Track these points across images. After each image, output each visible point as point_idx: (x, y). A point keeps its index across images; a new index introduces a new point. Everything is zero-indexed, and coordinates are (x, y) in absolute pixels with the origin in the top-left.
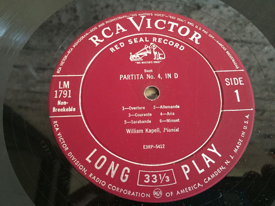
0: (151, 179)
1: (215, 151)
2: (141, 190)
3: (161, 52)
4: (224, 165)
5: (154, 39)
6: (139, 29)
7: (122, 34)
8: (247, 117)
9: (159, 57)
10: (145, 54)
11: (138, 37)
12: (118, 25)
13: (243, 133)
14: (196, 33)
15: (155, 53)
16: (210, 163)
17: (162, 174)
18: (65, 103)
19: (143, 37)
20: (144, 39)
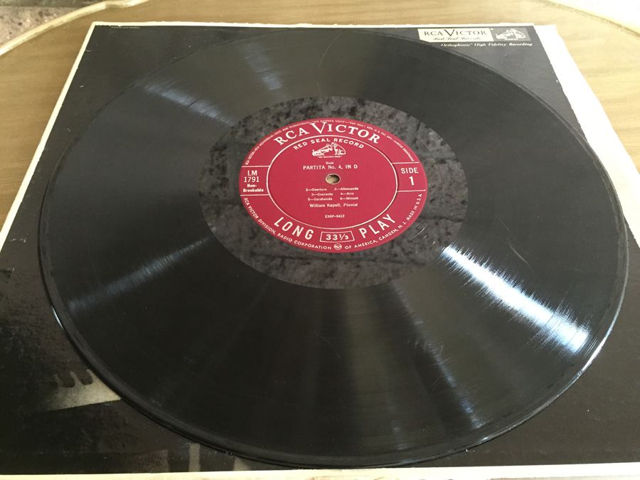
0: (332, 237)
1: (389, 219)
2: (323, 244)
3: (341, 149)
4: (397, 228)
5: (336, 140)
6: (320, 132)
7: (304, 136)
8: (420, 196)
9: (339, 153)
10: (327, 151)
11: (320, 138)
12: (301, 129)
13: (416, 207)
14: (375, 135)
15: (336, 150)
16: (385, 227)
17: (342, 234)
18: (254, 186)
19: (325, 138)
20: (326, 140)
